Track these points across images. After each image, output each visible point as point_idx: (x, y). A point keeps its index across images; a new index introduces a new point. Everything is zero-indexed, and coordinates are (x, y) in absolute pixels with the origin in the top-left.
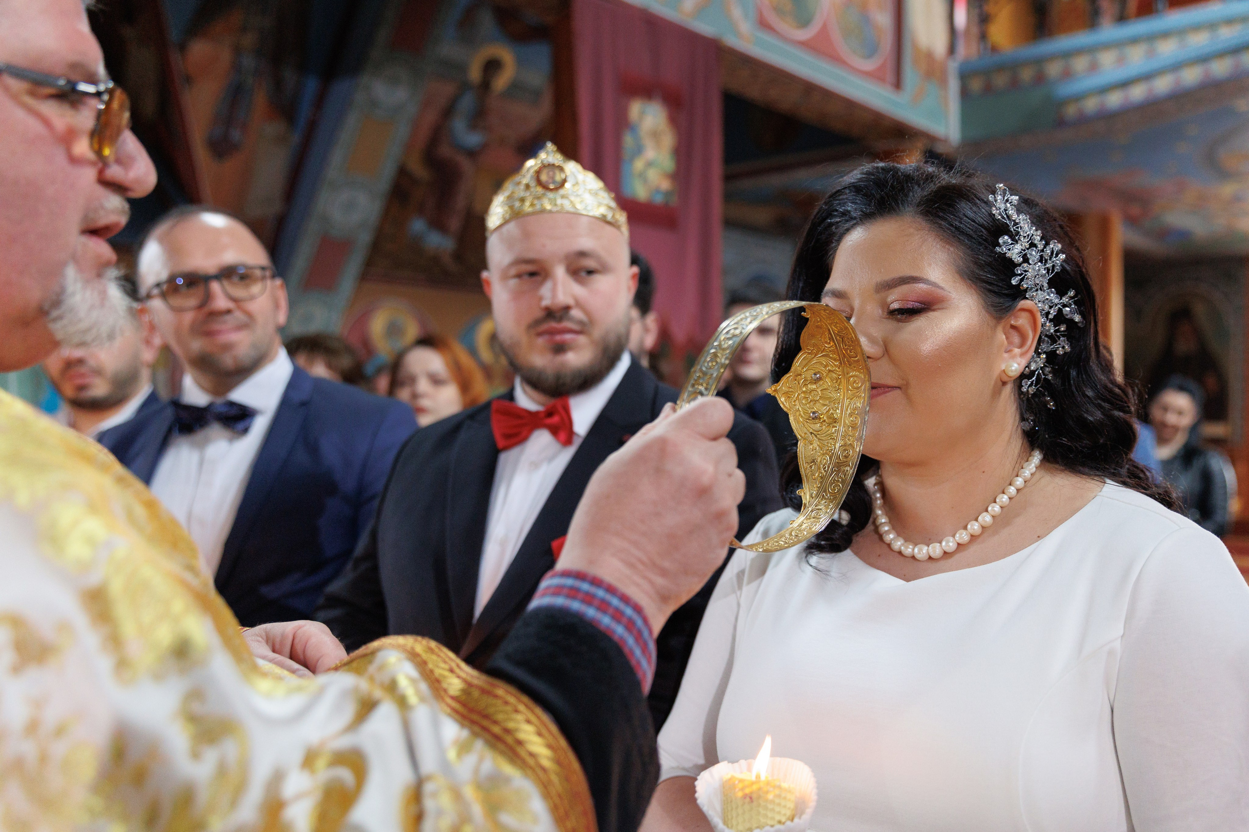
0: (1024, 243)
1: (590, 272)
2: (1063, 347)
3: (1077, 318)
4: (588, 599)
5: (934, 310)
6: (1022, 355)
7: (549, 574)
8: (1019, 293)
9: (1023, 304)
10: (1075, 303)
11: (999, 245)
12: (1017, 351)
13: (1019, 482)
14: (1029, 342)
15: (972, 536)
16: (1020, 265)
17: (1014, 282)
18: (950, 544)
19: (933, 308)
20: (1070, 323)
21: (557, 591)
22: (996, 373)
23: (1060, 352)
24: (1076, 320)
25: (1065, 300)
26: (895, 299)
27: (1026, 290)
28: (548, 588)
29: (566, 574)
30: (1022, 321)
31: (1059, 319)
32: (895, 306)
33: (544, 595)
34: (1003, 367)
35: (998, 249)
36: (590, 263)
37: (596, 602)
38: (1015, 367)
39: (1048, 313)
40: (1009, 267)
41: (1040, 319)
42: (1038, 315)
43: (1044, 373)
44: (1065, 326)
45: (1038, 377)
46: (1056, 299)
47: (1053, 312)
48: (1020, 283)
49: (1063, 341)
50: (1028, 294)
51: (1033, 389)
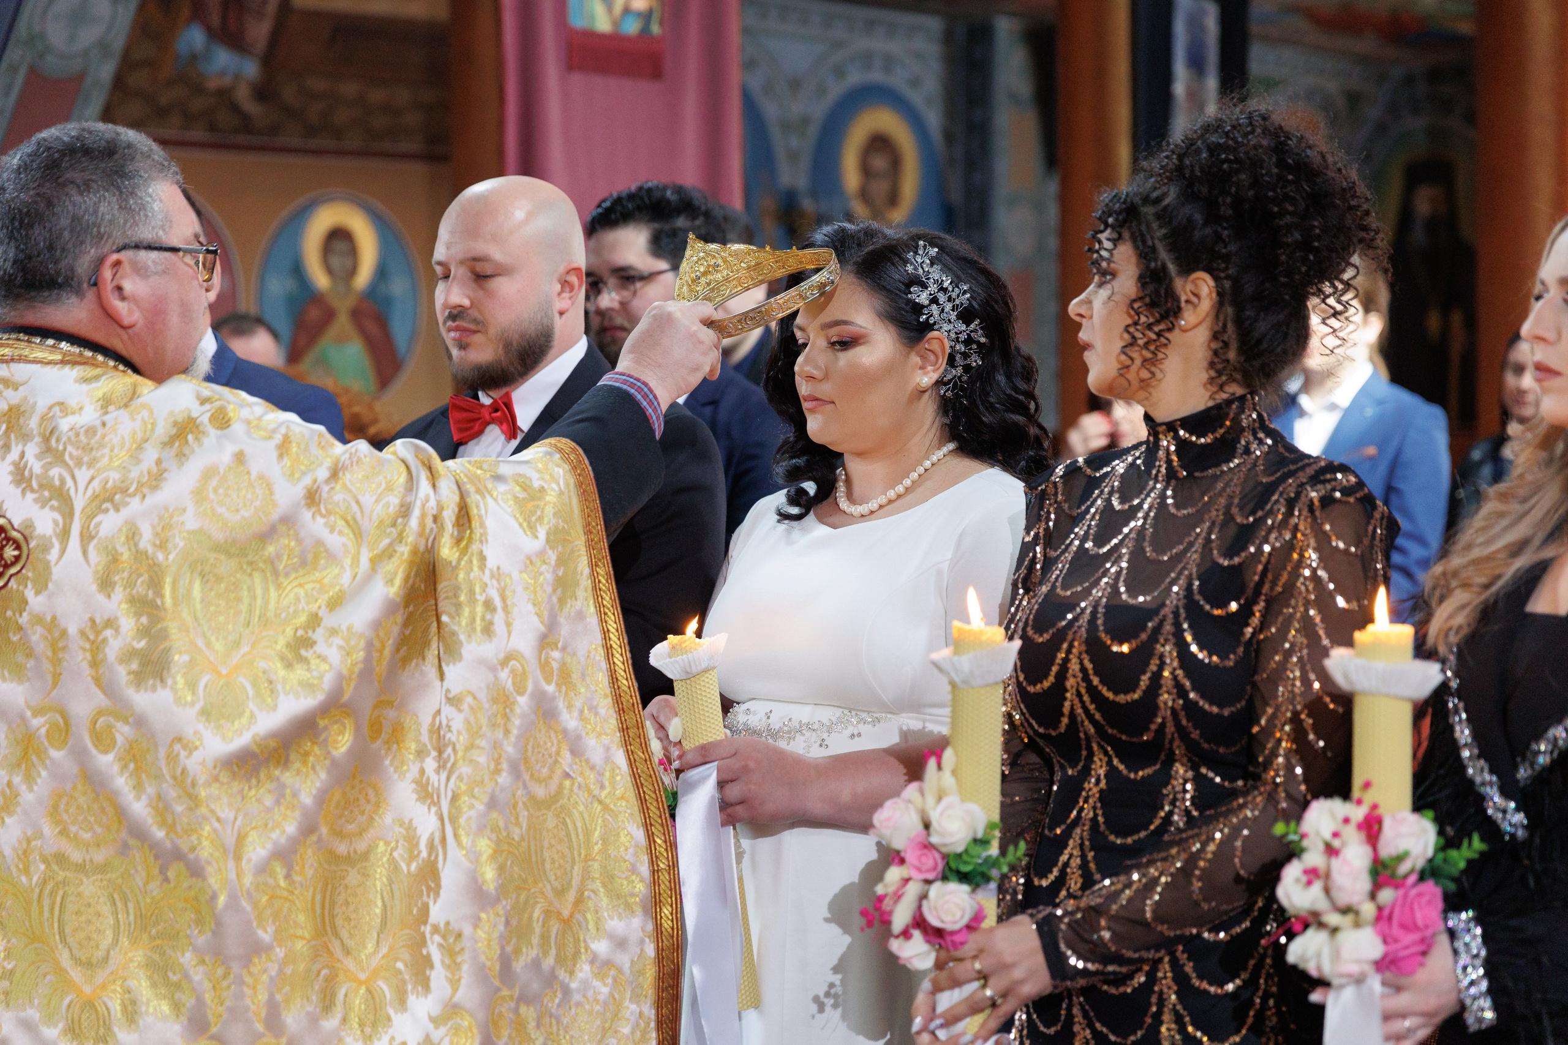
0: (933, 288)
3: (983, 339)
5: (860, 344)
6: (934, 371)
8: (928, 327)
9: (935, 334)
10: (982, 329)
11: (911, 293)
12: (930, 368)
13: (928, 464)
14: (940, 360)
15: (889, 500)
16: (926, 307)
17: (922, 318)
18: (873, 505)
20: (978, 343)
22: (911, 386)
23: (973, 364)
24: (982, 342)
25: (972, 326)
26: (834, 334)
27: (933, 325)
30: (935, 346)
31: (968, 342)
32: (835, 339)
34: (918, 380)
35: (908, 296)
38: (927, 379)
39: (958, 338)
40: (918, 308)
41: (947, 344)
42: (946, 341)
43: (961, 381)
44: (974, 346)
45: (955, 385)
46: (964, 327)
47: (963, 337)
48: (928, 319)
49: (975, 357)
50: (936, 327)
51: (949, 394)
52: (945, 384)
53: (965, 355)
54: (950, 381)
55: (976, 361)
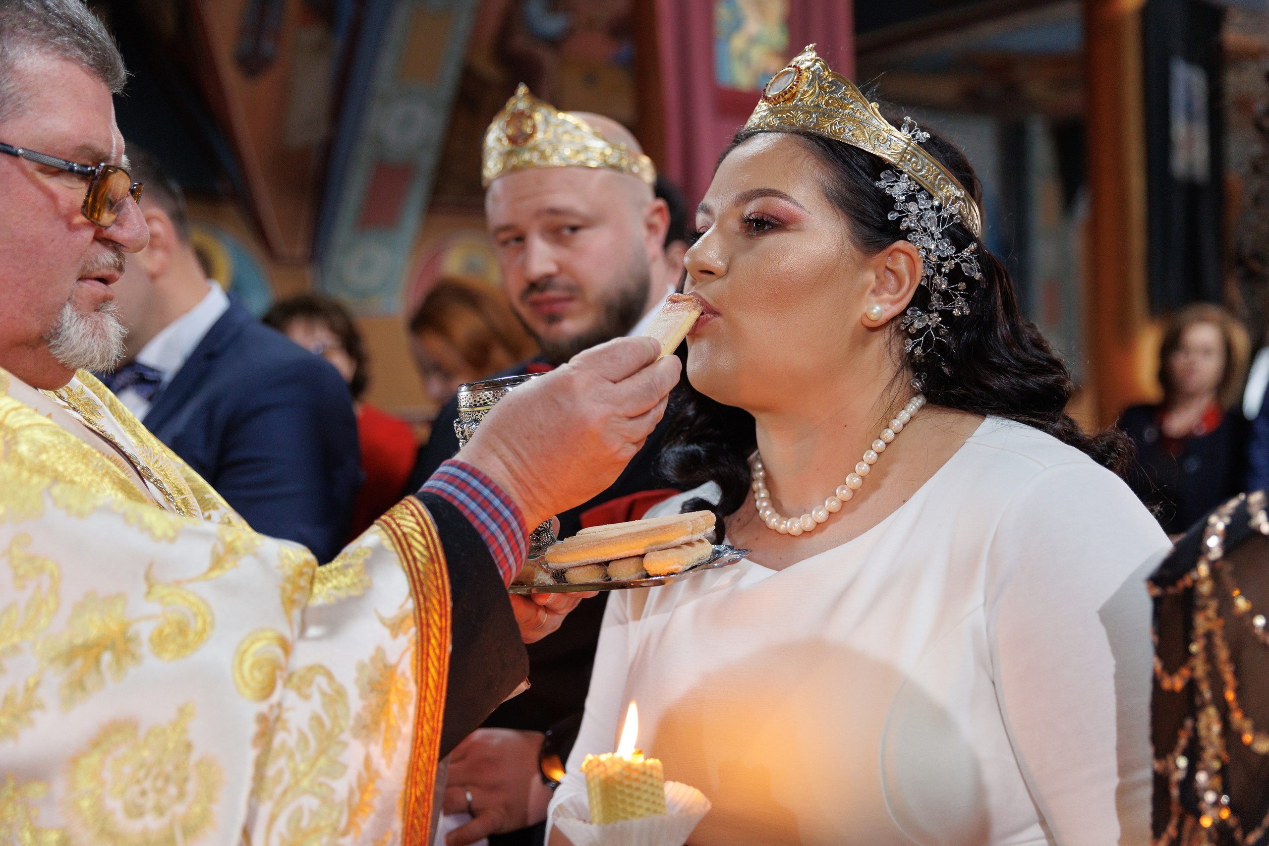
0: (913, 184)
1: (574, 229)
2: (961, 309)
3: (978, 276)
4: (474, 494)
5: (788, 231)
7: (448, 461)
8: (898, 231)
9: (900, 244)
10: (977, 260)
12: (887, 295)
14: (905, 289)
15: (830, 513)
17: (891, 216)
18: (807, 521)
19: (788, 228)
20: (970, 281)
21: (451, 479)
23: (956, 312)
24: (977, 279)
25: (965, 252)
27: (909, 230)
28: (445, 473)
29: (462, 467)
30: (902, 264)
31: (955, 275)
33: (439, 479)
35: (877, 184)
36: (574, 221)
37: (480, 499)
38: (878, 310)
39: (940, 266)
40: (888, 202)
41: (920, 271)
42: (920, 265)
43: (937, 334)
44: (962, 285)
45: (928, 338)
46: (951, 251)
47: (947, 267)
48: (899, 220)
49: (960, 302)
50: (911, 237)
51: (918, 351)
52: (913, 337)
53: (946, 297)
54: (920, 332)
55: (960, 308)
